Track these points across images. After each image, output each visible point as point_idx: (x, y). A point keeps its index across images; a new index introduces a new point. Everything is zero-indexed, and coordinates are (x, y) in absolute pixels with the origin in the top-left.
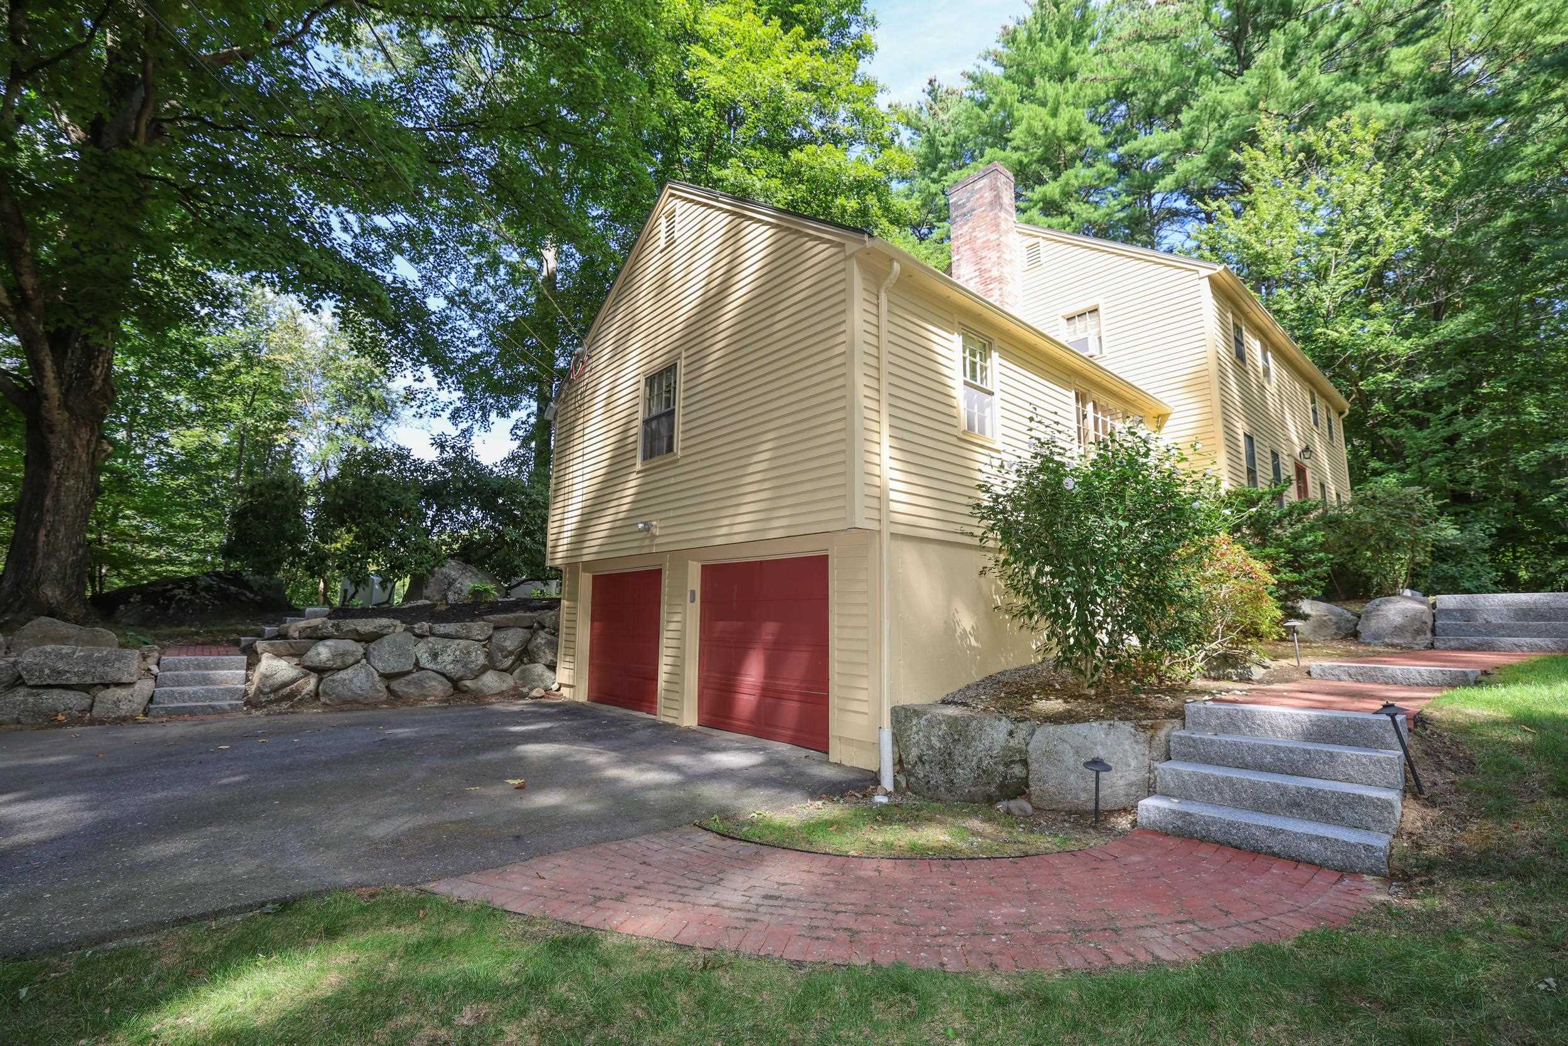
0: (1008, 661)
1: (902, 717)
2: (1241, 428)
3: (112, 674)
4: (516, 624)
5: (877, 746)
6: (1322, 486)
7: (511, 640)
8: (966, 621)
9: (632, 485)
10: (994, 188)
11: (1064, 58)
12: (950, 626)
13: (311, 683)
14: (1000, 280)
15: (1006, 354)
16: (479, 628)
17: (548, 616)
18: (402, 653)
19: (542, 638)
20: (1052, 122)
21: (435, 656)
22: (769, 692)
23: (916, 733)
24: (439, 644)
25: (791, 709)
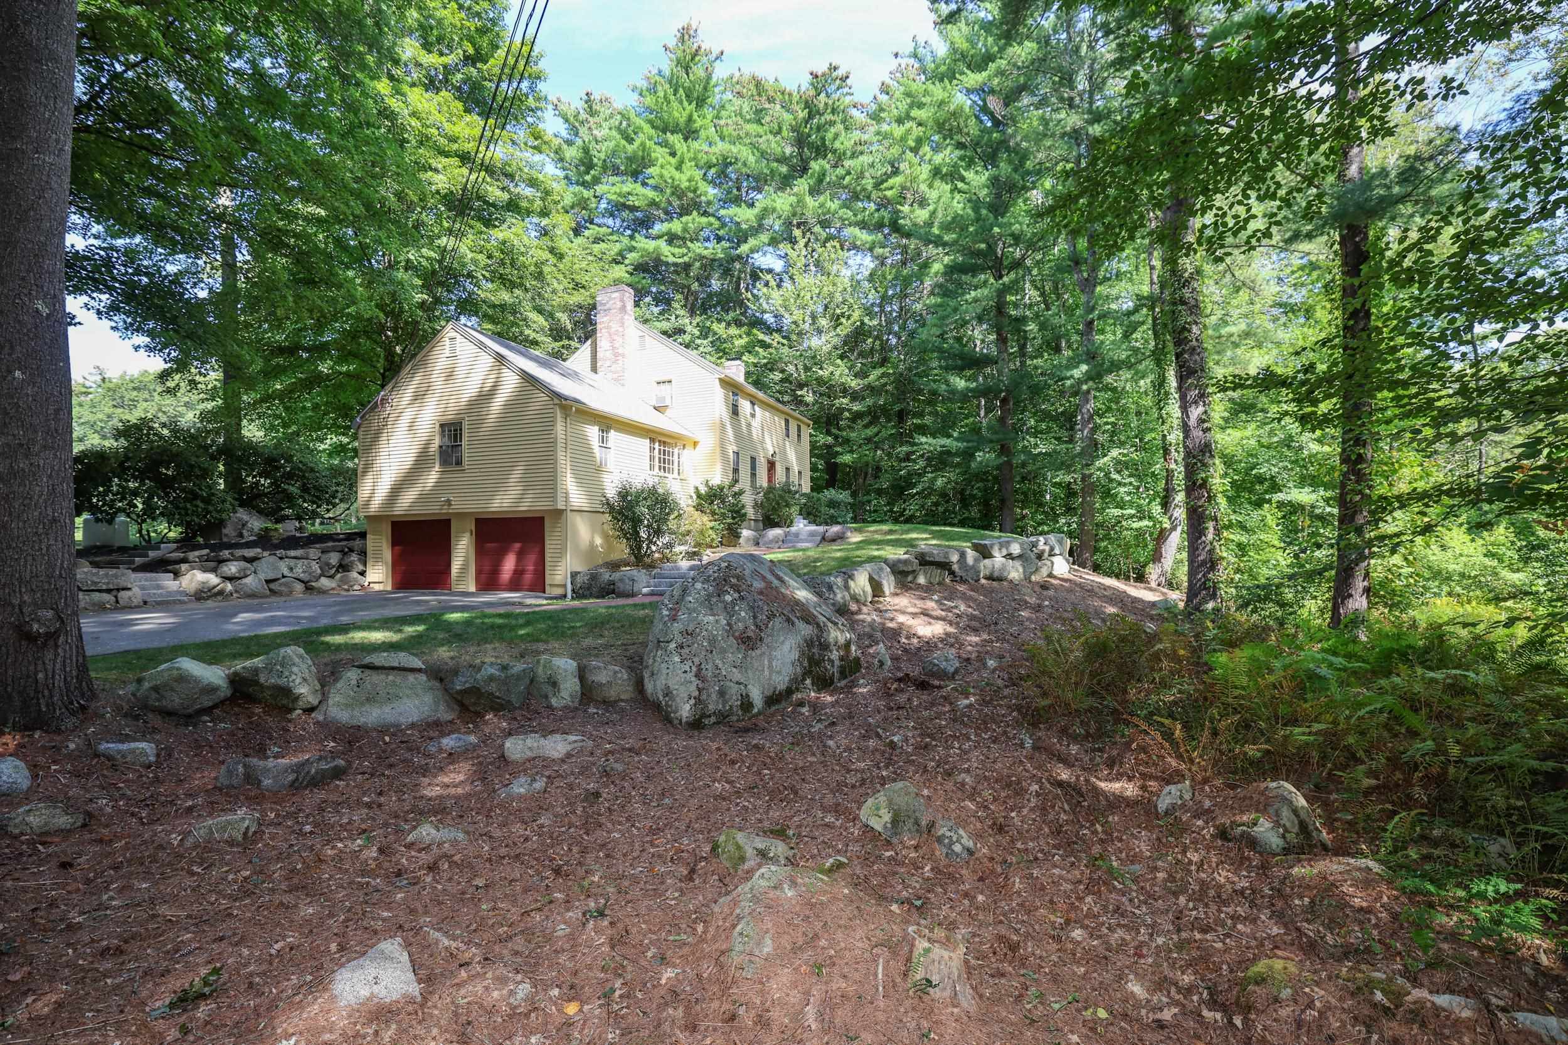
0: (615, 556)
1: (574, 575)
2: (731, 448)
3: (123, 584)
4: (333, 549)
5: (565, 586)
6: (788, 469)
7: (334, 558)
8: (598, 541)
9: (432, 477)
10: (622, 300)
11: (690, 119)
12: (592, 543)
13: (229, 587)
14: (623, 356)
15: (618, 430)
16: (313, 552)
17: (357, 543)
18: (276, 568)
19: (354, 557)
20: (677, 175)
21: (291, 569)
22: (518, 573)
23: (579, 579)
24: (292, 562)
25: (528, 577)
